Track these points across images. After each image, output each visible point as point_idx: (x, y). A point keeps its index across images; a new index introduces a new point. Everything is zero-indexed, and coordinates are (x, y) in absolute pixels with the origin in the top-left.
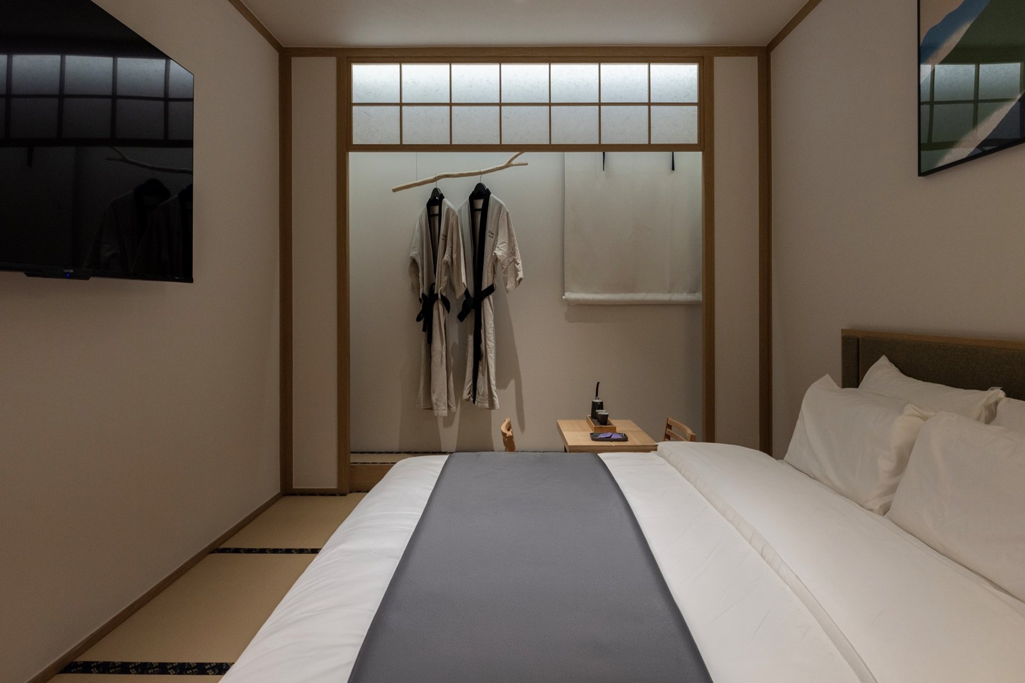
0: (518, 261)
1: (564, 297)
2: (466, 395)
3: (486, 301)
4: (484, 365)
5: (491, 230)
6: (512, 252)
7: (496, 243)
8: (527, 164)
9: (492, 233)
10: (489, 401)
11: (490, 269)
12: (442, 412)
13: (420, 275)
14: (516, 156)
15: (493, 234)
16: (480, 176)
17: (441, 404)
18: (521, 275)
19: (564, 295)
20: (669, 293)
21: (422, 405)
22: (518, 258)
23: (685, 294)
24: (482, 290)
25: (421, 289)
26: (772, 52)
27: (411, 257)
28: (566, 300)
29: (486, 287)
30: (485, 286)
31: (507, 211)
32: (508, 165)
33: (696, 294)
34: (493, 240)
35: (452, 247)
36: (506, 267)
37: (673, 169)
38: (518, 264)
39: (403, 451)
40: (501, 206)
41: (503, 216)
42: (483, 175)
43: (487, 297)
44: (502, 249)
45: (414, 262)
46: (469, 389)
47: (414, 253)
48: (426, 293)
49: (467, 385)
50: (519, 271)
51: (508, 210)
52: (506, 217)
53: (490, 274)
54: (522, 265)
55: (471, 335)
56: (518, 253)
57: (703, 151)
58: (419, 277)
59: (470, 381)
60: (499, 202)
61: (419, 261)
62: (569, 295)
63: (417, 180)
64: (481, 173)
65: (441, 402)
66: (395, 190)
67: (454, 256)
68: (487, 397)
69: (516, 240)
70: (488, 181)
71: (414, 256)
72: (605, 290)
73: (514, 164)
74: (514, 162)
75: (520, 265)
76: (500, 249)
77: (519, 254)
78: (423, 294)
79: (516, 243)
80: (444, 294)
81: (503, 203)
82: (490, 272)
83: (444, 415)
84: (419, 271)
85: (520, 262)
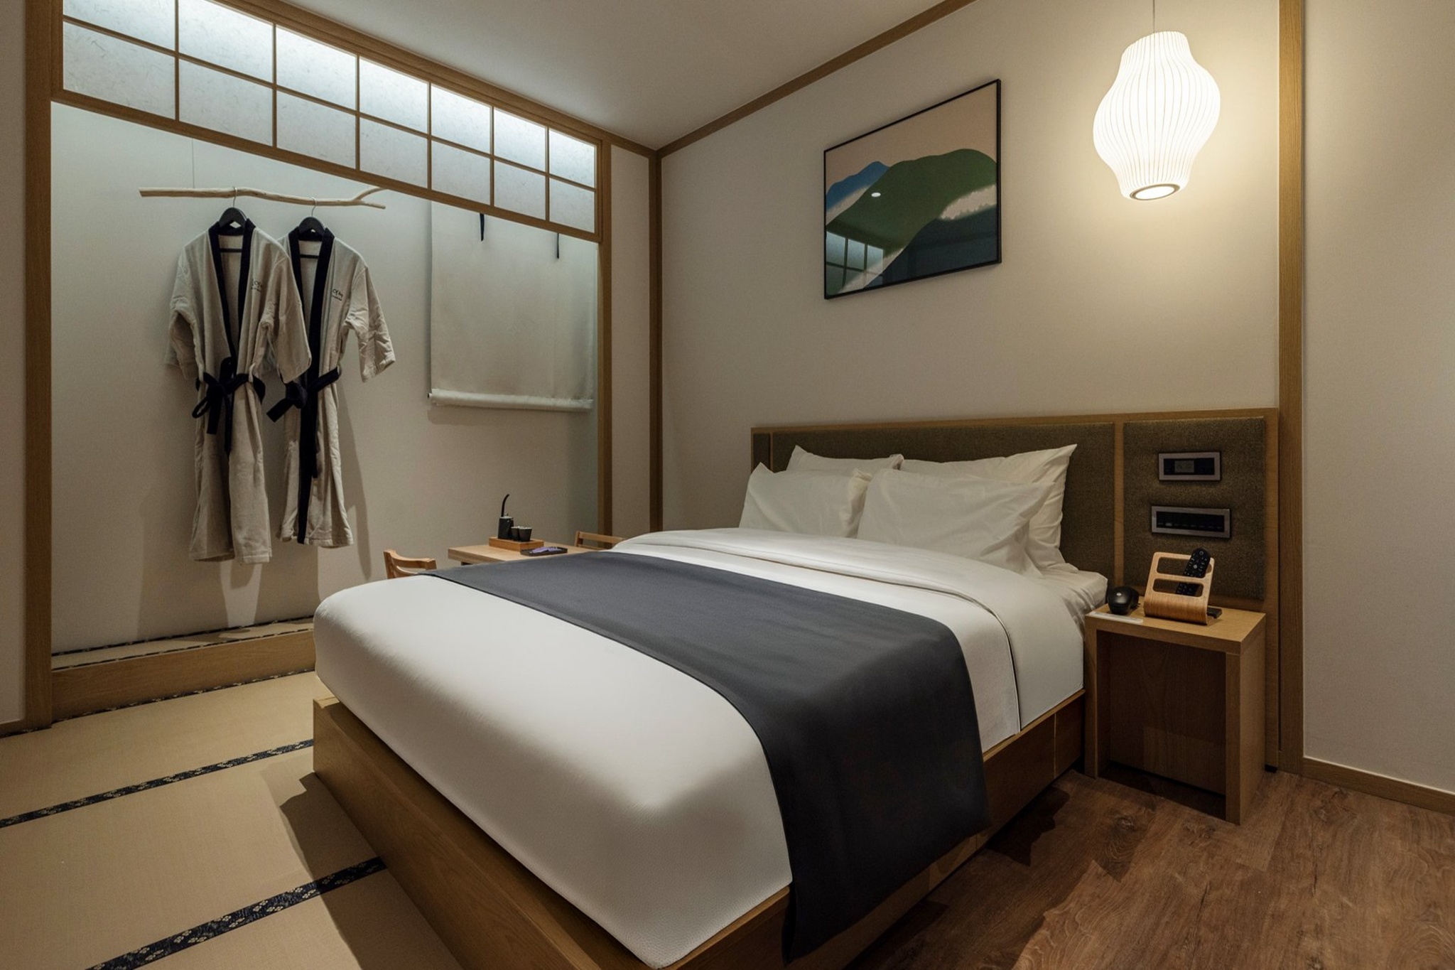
0: (385, 338)
1: (430, 395)
2: (289, 529)
3: (328, 390)
4: (323, 483)
5: (339, 289)
6: (375, 325)
7: (346, 308)
8: (384, 208)
9: (340, 294)
10: (333, 535)
11: (334, 346)
12: (261, 556)
13: (197, 341)
14: (369, 193)
15: (342, 295)
16: (312, 207)
17: (257, 545)
18: (391, 356)
19: (431, 392)
20: (553, 397)
21: (206, 551)
22: (385, 334)
23: (569, 400)
24: (320, 375)
25: (201, 367)
26: (666, 157)
27: (176, 311)
28: (434, 398)
29: (328, 371)
30: (325, 369)
31: (365, 267)
32: (356, 202)
33: (581, 401)
34: (341, 303)
35: (277, 305)
36: (366, 344)
37: (558, 257)
38: (385, 342)
39: (147, 638)
40: (355, 259)
41: (360, 271)
42: (317, 207)
43: (330, 385)
44: (361, 318)
45: (181, 321)
46: (293, 522)
47: (185, 305)
48: (210, 371)
49: (290, 515)
50: (387, 351)
51: (366, 265)
52: (364, 274)
53: (334, 352)
54: (392, 343)
55: (294, 441)
56: (385, 327)
57: (600, 244)
58: (193, 346)
59: (294, 511)
60: (352, 251)
61: (193, 319)
62: (437, 392)
63: (194, 187)
64: (313, 203)
65: (257, 541)
66: (144, 194)
67: (283, 318)
68: (331, 530)
69: (380, 308)
70: (326, 218)
71: (182, 309)
72: (480, 390)
73: (366, 202)
74: (365, 200)
75: (390, 344)
76: (357, 318)
77: (387, 329)
78: (205, 375)
79: (381, 312)
80: (257, 376)
81: (357, 252)
82: (334, 348)
83: (264, 561)
84: (192, 337)
85: (389, 340)
